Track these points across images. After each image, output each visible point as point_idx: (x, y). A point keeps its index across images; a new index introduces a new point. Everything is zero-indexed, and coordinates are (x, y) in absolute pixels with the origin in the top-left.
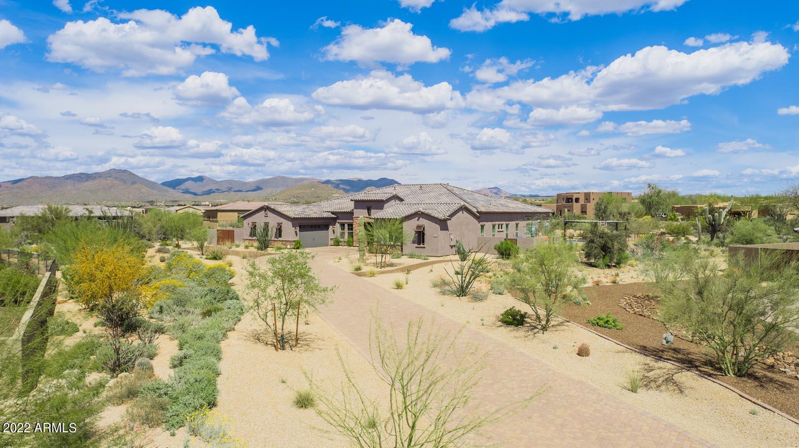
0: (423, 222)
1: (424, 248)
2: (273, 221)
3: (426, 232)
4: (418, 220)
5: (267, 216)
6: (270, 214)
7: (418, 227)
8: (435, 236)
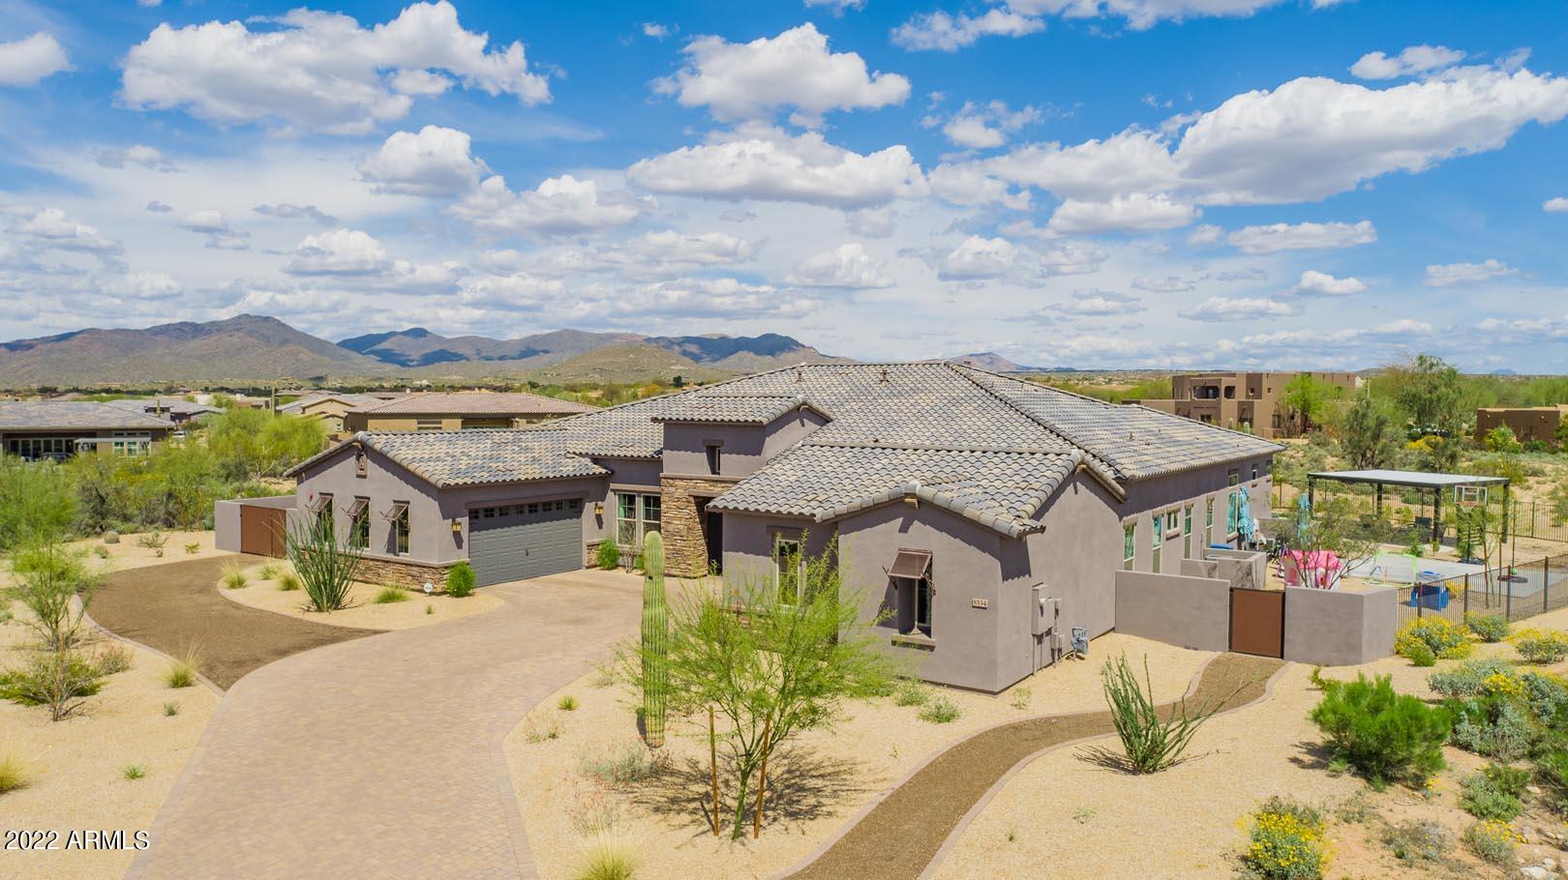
0: (924, 537)
1: (932, 648)
2: (383, 492)
3: (937, 583)
4: (904, 529)
5: (365, 477)
6: (372, 468)
7: (905, 558)
8: (982, 601)
